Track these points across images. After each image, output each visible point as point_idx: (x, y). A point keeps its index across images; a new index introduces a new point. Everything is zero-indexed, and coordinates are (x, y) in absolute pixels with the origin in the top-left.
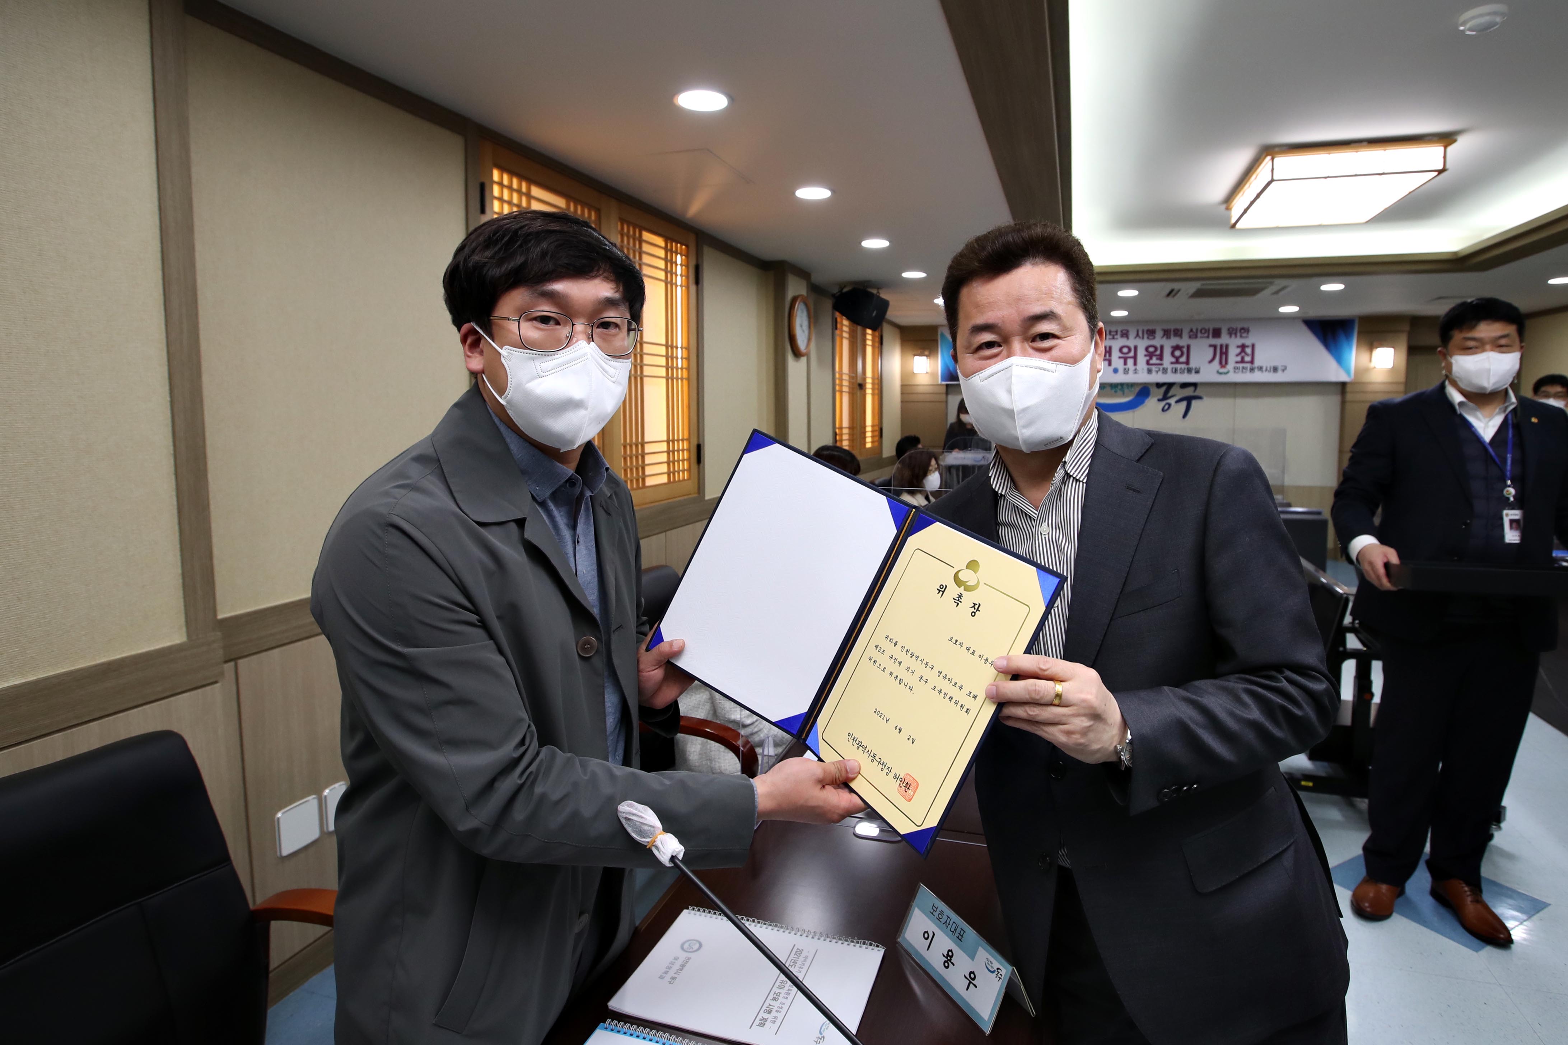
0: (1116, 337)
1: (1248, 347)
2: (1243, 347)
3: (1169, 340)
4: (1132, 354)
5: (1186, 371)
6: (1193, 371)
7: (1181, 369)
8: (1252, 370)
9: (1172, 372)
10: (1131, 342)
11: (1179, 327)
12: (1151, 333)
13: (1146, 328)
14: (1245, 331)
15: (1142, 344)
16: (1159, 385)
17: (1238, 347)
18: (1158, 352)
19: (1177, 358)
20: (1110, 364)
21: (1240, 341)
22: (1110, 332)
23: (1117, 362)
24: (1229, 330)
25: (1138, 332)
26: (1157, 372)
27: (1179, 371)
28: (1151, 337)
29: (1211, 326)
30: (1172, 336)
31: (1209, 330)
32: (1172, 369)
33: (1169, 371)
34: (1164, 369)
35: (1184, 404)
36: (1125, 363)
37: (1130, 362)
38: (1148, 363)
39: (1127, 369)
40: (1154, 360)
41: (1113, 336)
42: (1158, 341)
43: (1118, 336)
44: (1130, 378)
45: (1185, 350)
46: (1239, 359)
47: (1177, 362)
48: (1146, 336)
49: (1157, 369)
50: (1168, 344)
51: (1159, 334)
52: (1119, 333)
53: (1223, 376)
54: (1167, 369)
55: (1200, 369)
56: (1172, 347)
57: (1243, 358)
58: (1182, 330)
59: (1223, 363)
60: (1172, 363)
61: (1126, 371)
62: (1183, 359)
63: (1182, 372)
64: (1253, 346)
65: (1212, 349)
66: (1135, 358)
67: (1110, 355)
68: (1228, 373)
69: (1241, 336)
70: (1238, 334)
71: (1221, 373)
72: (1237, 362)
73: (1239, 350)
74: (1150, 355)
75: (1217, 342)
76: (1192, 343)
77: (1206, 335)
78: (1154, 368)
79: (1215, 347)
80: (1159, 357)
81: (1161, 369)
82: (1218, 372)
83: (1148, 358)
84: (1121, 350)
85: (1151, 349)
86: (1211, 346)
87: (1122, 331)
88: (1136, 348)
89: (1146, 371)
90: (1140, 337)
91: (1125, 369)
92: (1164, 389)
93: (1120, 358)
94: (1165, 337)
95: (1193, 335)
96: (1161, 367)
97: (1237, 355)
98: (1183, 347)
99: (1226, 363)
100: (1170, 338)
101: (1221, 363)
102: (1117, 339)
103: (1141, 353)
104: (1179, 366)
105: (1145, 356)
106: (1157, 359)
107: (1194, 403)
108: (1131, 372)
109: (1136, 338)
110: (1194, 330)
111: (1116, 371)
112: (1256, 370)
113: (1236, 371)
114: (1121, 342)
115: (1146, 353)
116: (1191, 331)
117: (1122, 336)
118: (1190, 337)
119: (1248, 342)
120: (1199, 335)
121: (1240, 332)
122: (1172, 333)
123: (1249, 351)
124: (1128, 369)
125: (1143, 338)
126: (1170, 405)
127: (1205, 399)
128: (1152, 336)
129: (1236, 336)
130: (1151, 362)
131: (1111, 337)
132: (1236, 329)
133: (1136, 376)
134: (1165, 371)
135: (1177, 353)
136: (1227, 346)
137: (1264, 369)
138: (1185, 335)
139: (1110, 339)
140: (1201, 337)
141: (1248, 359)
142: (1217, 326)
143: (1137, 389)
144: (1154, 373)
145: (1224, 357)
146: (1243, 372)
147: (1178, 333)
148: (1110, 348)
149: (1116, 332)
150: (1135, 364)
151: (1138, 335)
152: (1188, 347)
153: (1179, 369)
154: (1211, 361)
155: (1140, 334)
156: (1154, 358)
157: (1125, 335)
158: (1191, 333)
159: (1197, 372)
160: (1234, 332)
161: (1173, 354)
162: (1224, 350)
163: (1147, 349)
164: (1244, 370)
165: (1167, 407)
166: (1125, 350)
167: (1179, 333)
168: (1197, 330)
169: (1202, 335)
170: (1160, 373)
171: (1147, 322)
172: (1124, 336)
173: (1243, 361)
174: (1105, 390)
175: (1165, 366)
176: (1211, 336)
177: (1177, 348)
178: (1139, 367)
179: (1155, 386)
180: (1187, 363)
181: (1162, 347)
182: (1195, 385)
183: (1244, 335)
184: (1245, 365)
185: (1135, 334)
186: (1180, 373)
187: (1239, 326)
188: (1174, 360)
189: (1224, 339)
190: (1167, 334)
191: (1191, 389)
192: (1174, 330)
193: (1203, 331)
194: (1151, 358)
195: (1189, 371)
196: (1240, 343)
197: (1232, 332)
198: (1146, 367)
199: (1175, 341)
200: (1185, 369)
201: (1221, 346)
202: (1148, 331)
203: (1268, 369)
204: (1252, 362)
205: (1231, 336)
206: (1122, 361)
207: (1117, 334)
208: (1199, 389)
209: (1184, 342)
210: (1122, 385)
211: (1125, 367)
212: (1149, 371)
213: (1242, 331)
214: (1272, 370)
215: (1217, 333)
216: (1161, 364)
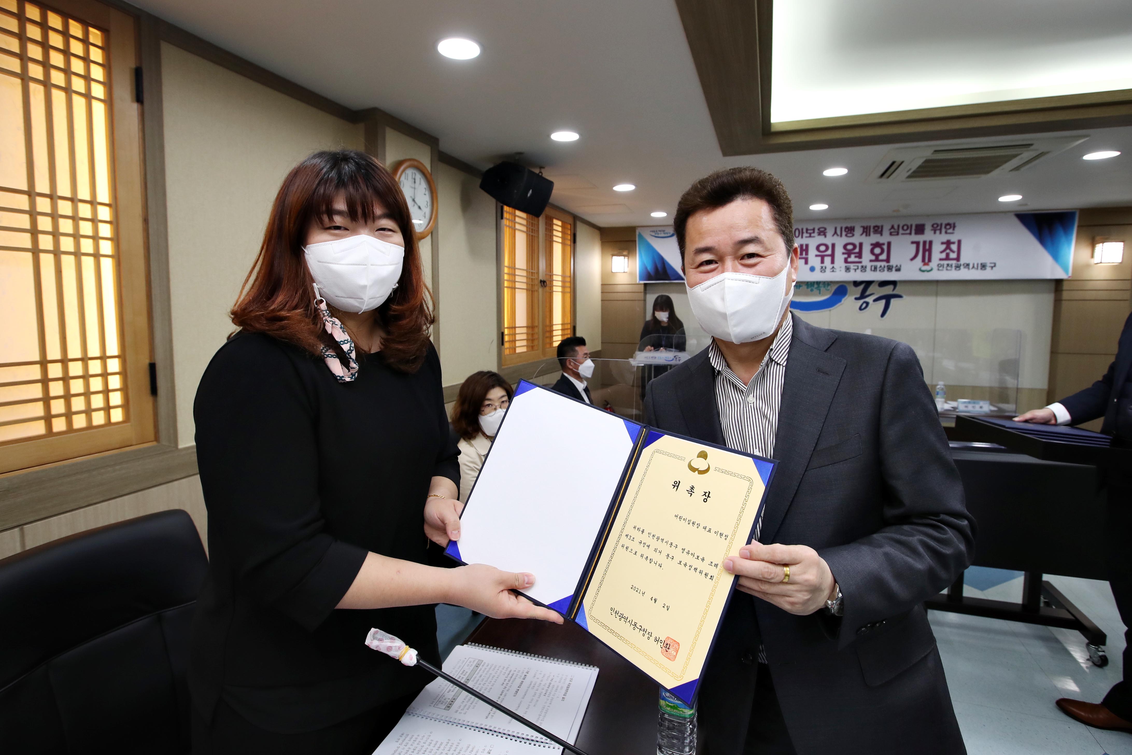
0: (812, 235)
1: (954, 243)
2: (948, 243)
3: (868, 238)
4: (829, 252)
5: (886, 269)
6: (894, 269)
7: (881, 267)
8: (958, 267)
9: (871, 270)
10: (829, 240)
11: (879, 224)
12: (850, 231)
13: (844, 226)
14: (951, 226)
15: (840, 242)
16: (856, 284)
17: (943, 243)
18: (857, 250)
19: (877, 256)
20: (806, 263)
21: (945, 238)
22: (807, 230)
23: (814, 260)
24: (933, 226)
25: (836, 229)
26: (855, 270)
27: (878, 269)
28: (849, 235)
29: (914, 222)
30: (872, 234)
31: (911, 226)
32: (872, 266)
33: (868, 269)
34: (862, 267)
35: (883, 302)
36: (822, 262)
37: (827, 260)
38: (846, 261)
39: (824, 268)
40: (852, 258)
41: (810, 234)
42: (856, 239)
43: (816, 234)
44: (828, 276)
45: (885, 247)
46: (944, 255)
47: (877, 260)
48: (844, 233)
49: (856, 268)
50: (867, 242)
51: (858, 231)
52: (816, 231)
53: (926, 273)
54: (866, 267)
55: (900, 266)
56: (872, 244)
57: (948, 255)
58: (882, 227)
59: (927, 260)
60: (871, 261)
61: (823, 270)
62: (884, 257)
63: (882, 270)
64: (959, 242)
65: (914, 246)
66: (832, 256)
67: (807, 254)
68: (931, 270)
69: (946, 233)
70: (943, 230)
71: (923, 271)
72: (941, 259)
73: (944, 246)
74: (849, 253)
75: (920, 238)
76: (894, 240)
77: (908, 231)
78: (852, 266)
79: (918, 243)
80: (857, 255)
81: (860, 267)
82: (920, 270)
83: (846, 256)
84: (818, 248)
85: (850, 247)
86: (913, 243)
87: (819, 229)
88: (833, 245)
89: (843, 269)
90: (838, 235)
91: (822, 267)
92: (862, 287)
93: (817, 256)
94: (864, 234)
95: (895, 231)
96: (860, 265)
97: (942, 252)
98: (883, 244)
99: (930, 260)
100: (869, 235)
101: (923, 260)
102: (814, 237)
103: (839, 251)
104: (878, 264)
105: (843, 253)
106: (856, 257)
107: (893, 301)
108: (828, 270)
109: (833, 235)
110: (896, 227)
111: (812, 269)
112: (962, 267)
113: (941, 268)
114: (820, 240)
115: (844, 251)
116: (893, 227)
117: (819, 234)
118: (891, 234)
119: (954, 238)
120: (901, 231)
121: (945, 227)
122: (872, 230)
123: (954, 247)
124: (826, 268)
125: (841, 236)
126: (867, 304)
127: (905, 297)
128: (850, 233)
129: (941, 233)
130: (849, 260)
131: (808, 235)
132: (941, 225)
133: (833, 273)
134: (864, 269)
135: (877, 251)
136: (931, 243)
137: (971, 266)
138: (886, 232)
139: (806, 237)
140: (903, 234)
141: (953, 255)
142: (920, 222)
143: (834, 288)
144: (852, 271)
145: (927, 254)
146: (947, 270)
147: (878, 230)
148: (807, 246)
149: (814, 230)
150: (833, 262)
151: (836, 233)
152: (889, 244)
153: (878, 266)
154: (912, 259)
155: (839, 232)
156: (853, 256)
157: (823, 232)
158: (892, 230)
159: (898, 270)
160: (939, 228)
161: (872, 252)
162: (927, 247)
163: (845, 247)
164: (949, 268)
165: (864, 305)
166: (822, 248)
167: (880, 230)
168: (899, 226)
169: (904, 232)
170: (858, 271)
171: (846, 219)
172: (822, 234)
173: (947, 258)
174: (801, 288)
175: (864, 264)
176: (913, 232)
177: (877, 245)
178: (836, 265)
179: (852, 284)
180: (888, 260)
181: (861, 245)
182: (894, 283)
183: (950, 231)
184: (950, 262)
185: (833, 232)
186: (880, 270)
187: (945, 222)
188: (873, 258)
189: (928, 235)
190: (866, 231)
191: (891, 287)
192: (874, 227)
193: (905, 228)
194: (849, 256)
195: (890, 268)
196: (945, 240)
197: (936, 228)
198: (844, 265)
199: (875, 238)
200: (884, 267)
201: (925, 243)
202: (846, 228)
203: (976, 266)
204: (958, 259)
205: (935, 233)
206: (819, 259)
207: (814, 232)
208: (898, 287)
209: (883, 239)
210: (818, 283)
211: (822, 265)
212: (848, 269)
213: (948, 227)
214: (979, 267)
215: (920, 229)
216: (860, 262)
